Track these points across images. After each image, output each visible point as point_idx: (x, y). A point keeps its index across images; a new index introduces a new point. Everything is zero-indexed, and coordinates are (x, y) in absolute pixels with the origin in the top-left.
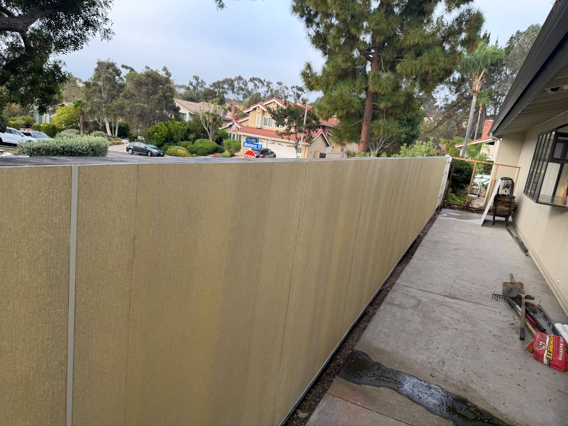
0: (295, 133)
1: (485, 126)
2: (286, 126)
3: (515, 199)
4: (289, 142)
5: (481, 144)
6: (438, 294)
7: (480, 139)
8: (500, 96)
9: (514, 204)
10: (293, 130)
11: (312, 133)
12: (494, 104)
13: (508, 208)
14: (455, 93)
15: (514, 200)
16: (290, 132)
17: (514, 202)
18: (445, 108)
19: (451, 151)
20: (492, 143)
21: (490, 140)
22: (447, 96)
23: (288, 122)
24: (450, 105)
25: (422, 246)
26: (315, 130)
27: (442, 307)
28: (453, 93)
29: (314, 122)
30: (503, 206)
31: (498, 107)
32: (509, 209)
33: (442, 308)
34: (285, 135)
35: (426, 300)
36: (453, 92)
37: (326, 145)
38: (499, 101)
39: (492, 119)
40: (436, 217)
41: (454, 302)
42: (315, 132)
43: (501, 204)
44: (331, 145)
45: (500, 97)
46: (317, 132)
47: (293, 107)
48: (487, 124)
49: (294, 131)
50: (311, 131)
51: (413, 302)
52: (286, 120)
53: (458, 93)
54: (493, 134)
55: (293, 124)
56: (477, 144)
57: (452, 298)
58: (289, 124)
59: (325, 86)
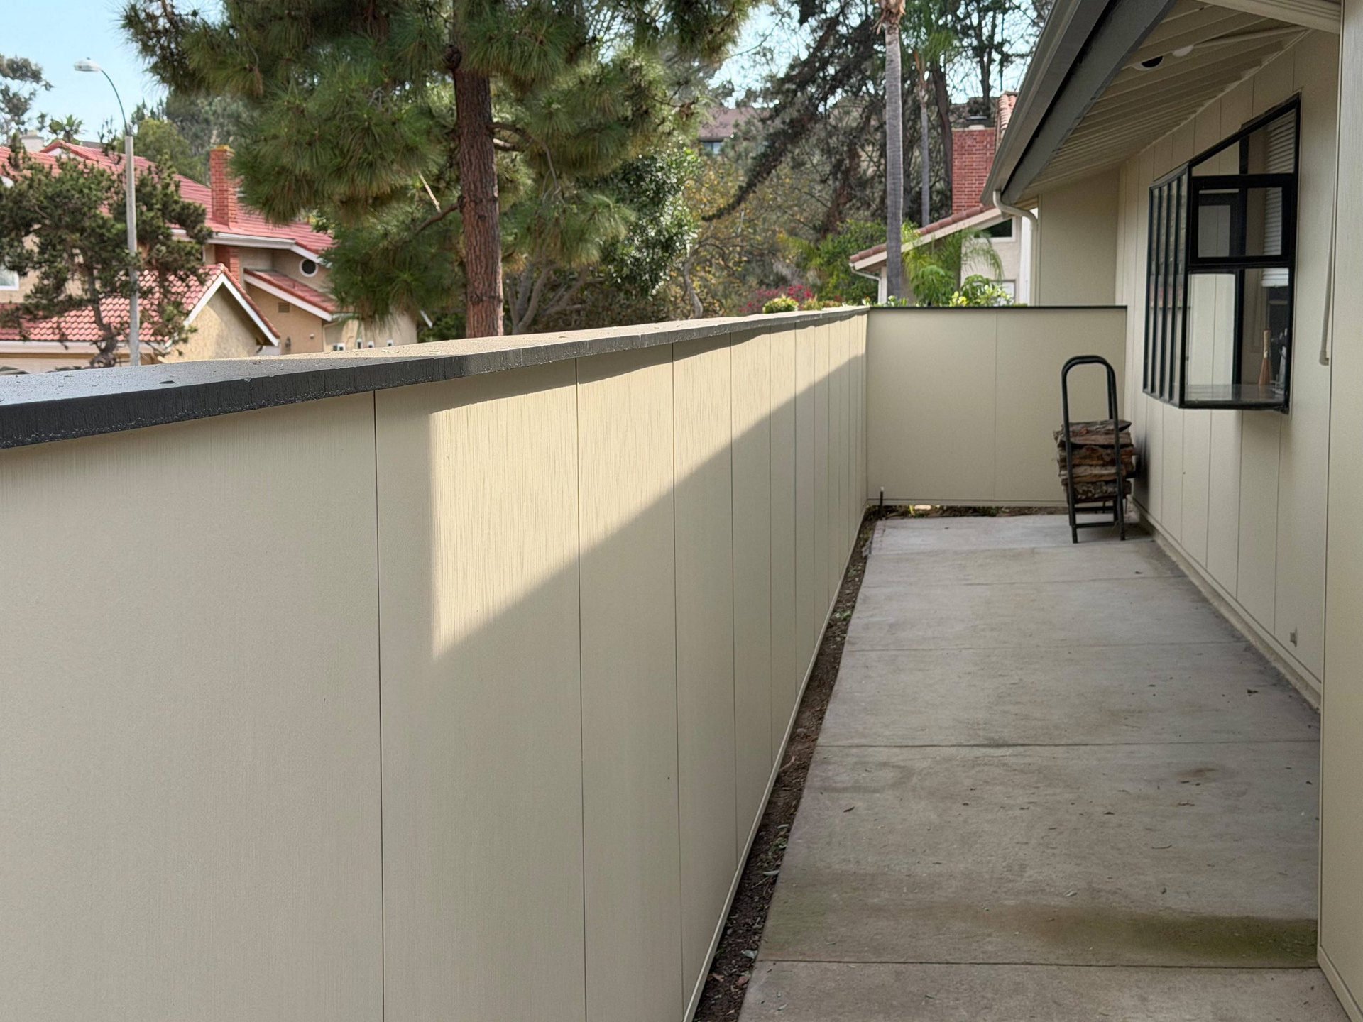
0: (89, 301)
1: (955, 156)
2: (38, 273)
3: (1131, 429)
4: (63, 351)
5: (958, 238)
6: (954, 746)
7: (949, 219)
8: (991, 14)
9: (1130, 448)
10: (74, 288)
11: (178, 287)
12: (974, 49)
13: (1112, 470)
14: (802, 20)
15: (1129, 434)
16: (62, 297)
17: (1127, 441)
18: (767, 94)
19: (836, 287)
20: (1002, 230)
21: (994, 214)
22: (765, 37)
23: (42, 252)
24: (788, 78)
25: (853, 644)
26: (194, 271)
27: (978, 769)
28: (786, 20)
29: (178, 233)
30: (1094, 463)
31: (991, 61)
32: (1117, 473)
33: (979, 772)
34: (35, 319)
35: (925, 764)
36: (788, 14)
37: (252, 342)
38: (991, 37)
39: (979, 122)
40: (864, 554)
41: (1008, 753)
42: (193, 281)
43: (1085, 458)
44: (276, 336)
45: (994, 17)
46: (202, 283)
47: (56, 172)
48: (962, 146)
49: (80, 292)
50: (171, 278)
51: (889, 775)
52: (31, 243)
53: (813, 22)
54: (1002, 194)
55: (72, 256)
56: (939, 242)
57: (998, 746)
58: (50, 262)
59: (256, 68)
